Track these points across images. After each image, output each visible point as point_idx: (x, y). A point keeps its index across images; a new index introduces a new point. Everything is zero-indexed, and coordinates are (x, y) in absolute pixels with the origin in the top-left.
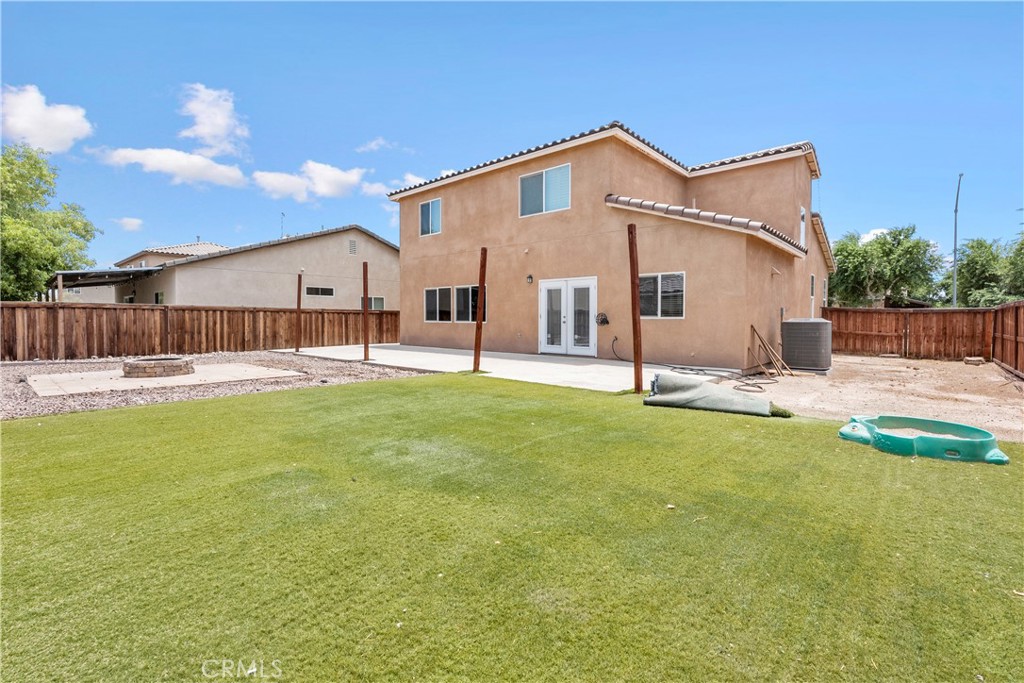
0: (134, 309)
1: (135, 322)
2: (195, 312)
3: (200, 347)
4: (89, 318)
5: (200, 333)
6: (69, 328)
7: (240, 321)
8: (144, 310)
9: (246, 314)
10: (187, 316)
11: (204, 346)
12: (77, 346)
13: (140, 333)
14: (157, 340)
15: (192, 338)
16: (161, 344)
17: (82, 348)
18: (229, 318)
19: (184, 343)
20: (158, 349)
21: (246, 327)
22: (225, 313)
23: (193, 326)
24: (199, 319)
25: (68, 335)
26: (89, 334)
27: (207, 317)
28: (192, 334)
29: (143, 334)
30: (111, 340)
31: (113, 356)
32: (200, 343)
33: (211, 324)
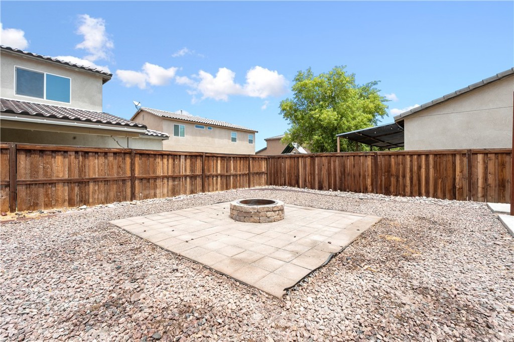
0: (354, 156)
1: (354, 166)
2: (400, 157)
3: (404, 190)
4: (329, 163)
5: (404, 176)
6: (320, 170)
7: (450, 165)
8: (360, 156)
9: (458, 158)
10: (393, 160)
11: (408, 189)
12: (323, 181)
13: (357, 174)
14: (369, 181)
15: (398, 181)
16: (372, 184)
17: (326, 184)
18: (435, 162)
19: (390, 185)
20: (370, 188)
21: (458, 172)
22: (431, 158)
23: (398, 170)
24: (404, 164)
25: (319, 174)
26: (329, 174)
27: (411, 161)
28: (398, 177)
29: (360, 176)
30: (341, 179)
31: (341, 191)
32: (405, 186)
33: (415, 168)
